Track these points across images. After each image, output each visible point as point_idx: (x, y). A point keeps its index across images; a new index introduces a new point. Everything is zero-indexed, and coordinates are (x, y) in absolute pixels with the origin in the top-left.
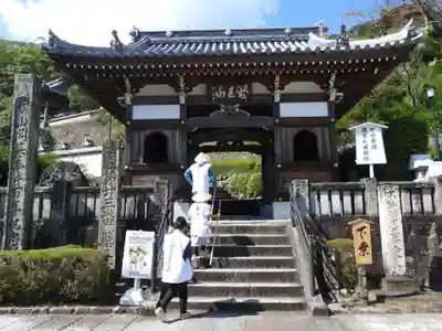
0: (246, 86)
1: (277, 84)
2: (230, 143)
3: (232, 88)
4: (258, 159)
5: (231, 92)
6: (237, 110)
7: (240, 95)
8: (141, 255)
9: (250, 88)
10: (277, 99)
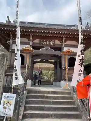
0: (53, 41)
1: (63, 41)
2: (44, 60)
3: (48, 41)
4: (53, 66)
5: (48, 42)
6: (49, 49)
7: (51, 44)
8: (9, 105)
9: (54, 42)
10: (63, 46)
